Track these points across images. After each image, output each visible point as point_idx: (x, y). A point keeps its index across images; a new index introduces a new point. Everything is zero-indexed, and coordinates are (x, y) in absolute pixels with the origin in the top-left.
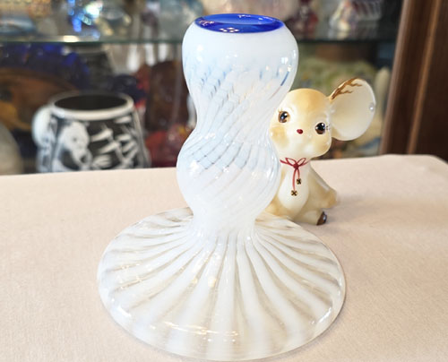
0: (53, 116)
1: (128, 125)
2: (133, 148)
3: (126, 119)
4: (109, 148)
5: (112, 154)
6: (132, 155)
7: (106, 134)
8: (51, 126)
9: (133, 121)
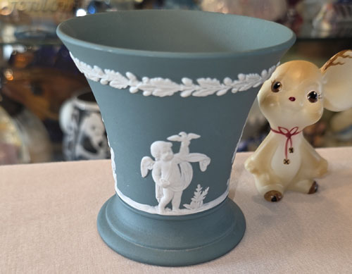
0: (76, 108)
8: (74, 116)
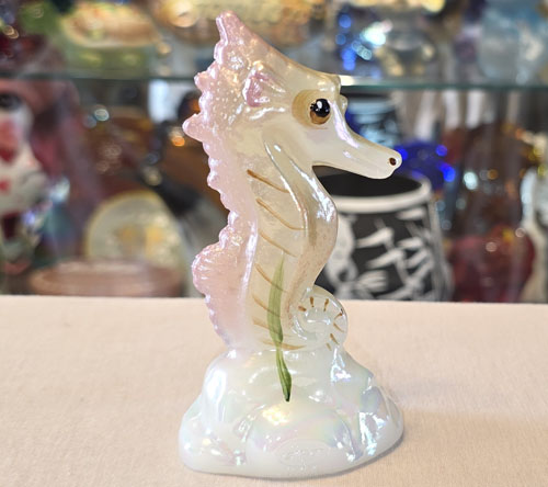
1: (419, 223)
2: (424, 261)
3: (417, 213)
4: (384, 260)
5: (390, 269)
6: (422, 272)
7: (383, 235)
9: (428, 216)
